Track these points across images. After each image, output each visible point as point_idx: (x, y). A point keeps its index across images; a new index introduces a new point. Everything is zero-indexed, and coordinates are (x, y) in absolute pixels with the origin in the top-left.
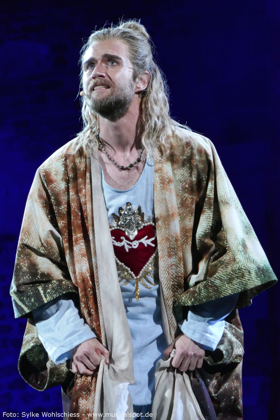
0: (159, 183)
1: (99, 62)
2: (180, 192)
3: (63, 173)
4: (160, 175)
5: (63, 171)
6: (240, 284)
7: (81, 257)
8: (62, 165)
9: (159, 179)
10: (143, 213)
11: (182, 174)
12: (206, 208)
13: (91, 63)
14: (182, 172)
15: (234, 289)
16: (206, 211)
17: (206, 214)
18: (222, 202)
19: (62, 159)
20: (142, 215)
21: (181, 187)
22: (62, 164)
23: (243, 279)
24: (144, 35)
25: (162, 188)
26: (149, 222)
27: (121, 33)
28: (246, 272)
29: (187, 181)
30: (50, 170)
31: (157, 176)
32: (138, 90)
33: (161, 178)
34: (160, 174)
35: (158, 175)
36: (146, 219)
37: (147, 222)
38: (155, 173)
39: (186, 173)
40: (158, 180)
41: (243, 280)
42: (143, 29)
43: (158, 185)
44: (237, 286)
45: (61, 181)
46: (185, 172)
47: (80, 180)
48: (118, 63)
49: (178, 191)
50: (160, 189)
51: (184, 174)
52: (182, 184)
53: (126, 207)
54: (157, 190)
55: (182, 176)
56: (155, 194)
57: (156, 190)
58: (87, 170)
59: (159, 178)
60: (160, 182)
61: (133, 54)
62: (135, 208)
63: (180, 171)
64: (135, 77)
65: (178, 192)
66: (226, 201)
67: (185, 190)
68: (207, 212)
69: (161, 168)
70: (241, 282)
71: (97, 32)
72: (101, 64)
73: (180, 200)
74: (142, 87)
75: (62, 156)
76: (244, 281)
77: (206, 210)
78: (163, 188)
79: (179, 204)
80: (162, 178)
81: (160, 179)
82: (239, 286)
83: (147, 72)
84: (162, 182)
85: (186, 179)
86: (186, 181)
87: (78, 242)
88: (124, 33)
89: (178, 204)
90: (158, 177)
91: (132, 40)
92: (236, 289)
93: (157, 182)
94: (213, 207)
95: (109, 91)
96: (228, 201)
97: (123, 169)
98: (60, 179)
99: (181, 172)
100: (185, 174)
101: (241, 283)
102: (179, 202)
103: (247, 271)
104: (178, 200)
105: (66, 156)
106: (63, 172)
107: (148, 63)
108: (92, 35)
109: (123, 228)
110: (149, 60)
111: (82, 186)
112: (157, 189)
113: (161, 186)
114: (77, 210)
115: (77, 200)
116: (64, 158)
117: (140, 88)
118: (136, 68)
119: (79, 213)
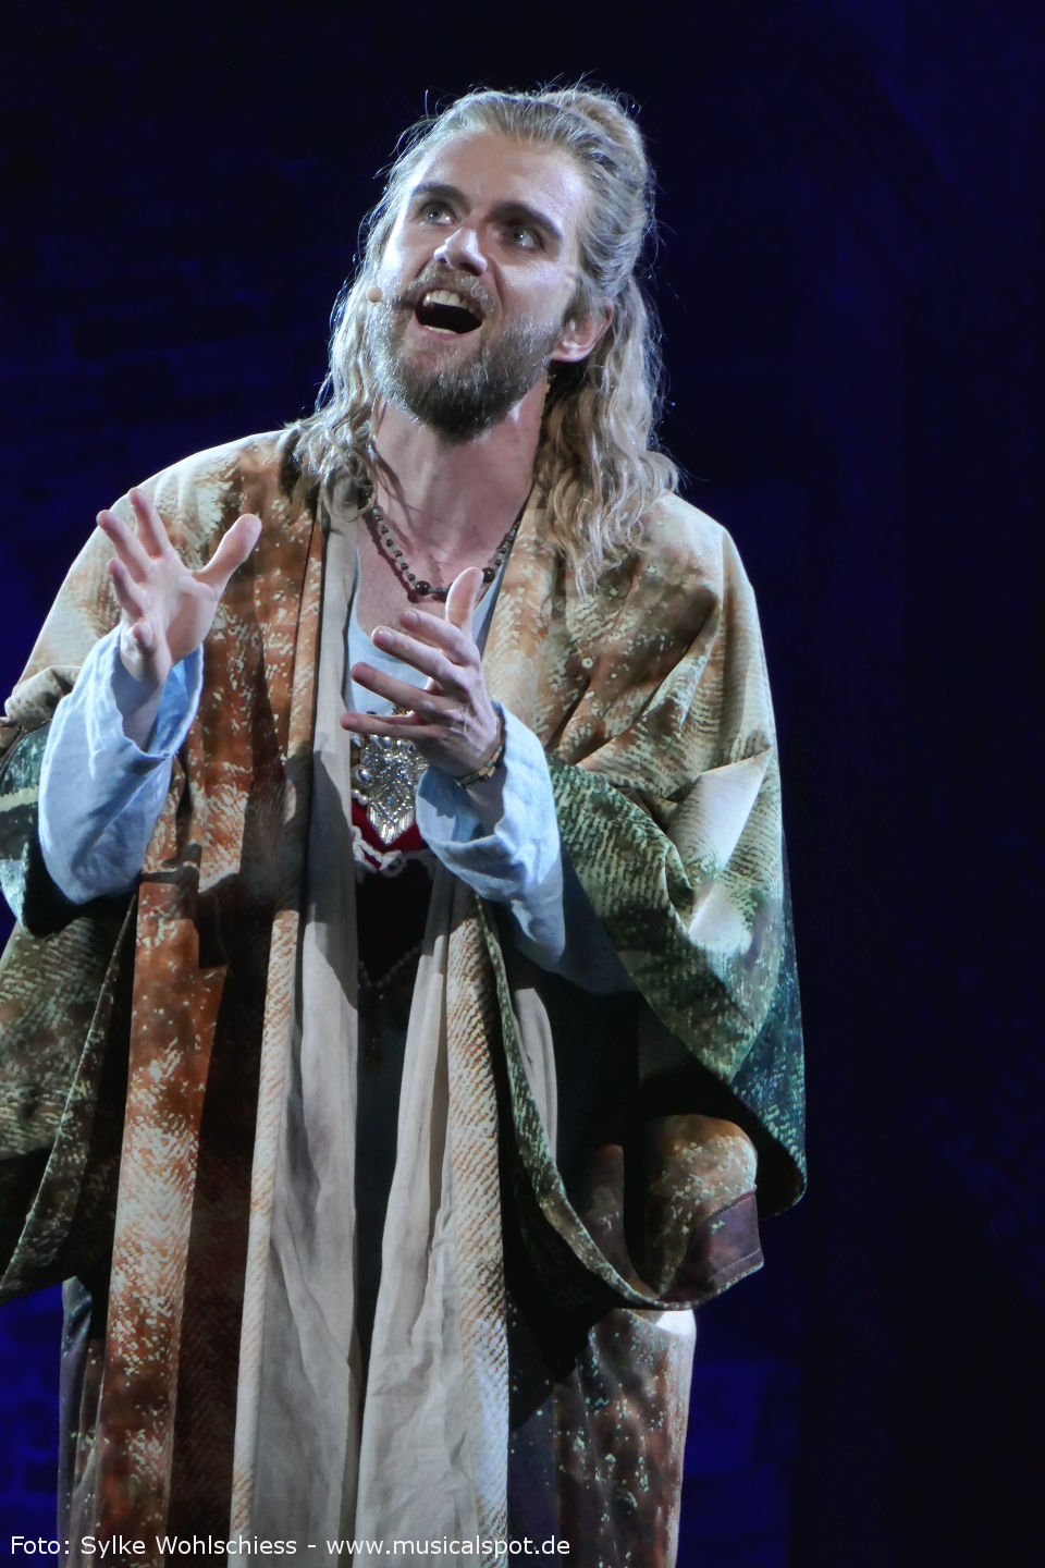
0: (507, 628)
2: (555, 681)
3: (212, 529)
4: (517, 603)
5: (217, 523)
6: (593, 836)
7: (211, 842)
8: (218, 501)
9: (512, 613)
11: (580, 616)
12: (643, 733)
14: (580, 612)
15: (574, 816)
16: (639, 742)
17: (633, 753)
19: (220, 483)
21: (563, 662)
22: (216, 497)
23: (609, 850)
28: (636, 861)
29: (590, 647)
30: (169, 510)
31: (508, 603)
32: (557, 355)
33: (518, 611)
34: (520, 600)
35: (512, 602)
39: (594, 616)
40: (508, 618)
41: (607, 846)
43: (501, 633)
44: (584, 827)
45: (198, 552)
46: (591, 613)
47: (278, 572)
48: (540, 243)
49: (551, 675)
50: (506, 646)
51: (589, 619)
52: (570, 653)
54: (495, 649)
55: (578, 626)
57: (491, 649)
58: (313, 547)
59: (512, 609)
60: (512, 622)
63: (575, 607)
65: (551, 680)
67: (576, 676)
68: (639, 747)
69: (528, 581)
70: (599, 843)
72: (484, 223)
73: (550, 708)
75: (222, 474)
76: (604, 852)
77: (639, 739)
78: (516, 644)
79: (544, 724)
80: (522, 610)
81: (515, 614)
82: (586, 834)
84: (519, 623)
85: (589, 639)
86: (587, 646)
87: (216, 787)
89: (541, 722)
90: (508, 607)
92: (575, 826)
93: (502, 623)
98: (197, 547)
99: (577, 611)
100: (592, 621)
101: (596, 840)
102: (546, 716)
103: (639, 864)
104: (544, 707)
105: (239, 479)
106: (215, 526)
109: (363, 792)
111: (277, 596)
112: (498, 645)
113: (513, 637)
114: (239, 682)
115: (248, 643)
116: (231, 483)
117: (566, 350)
118: (588, 281)
119: (245, 693)
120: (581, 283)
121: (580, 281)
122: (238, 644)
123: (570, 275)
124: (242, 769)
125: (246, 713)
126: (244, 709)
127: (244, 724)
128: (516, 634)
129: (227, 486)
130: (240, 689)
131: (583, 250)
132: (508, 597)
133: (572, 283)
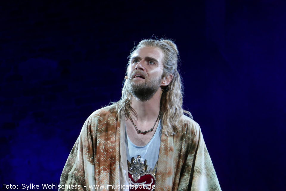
1: (143, 60)
2: (177, 158)
10: (147, 165)
11: (180, 145)
13: (137, 60)
18: (197, 170)
20: (146, 166)
21: (178, 154)
22: (97, 119)
24: (175, 51)
25: (165, 153)
26: (150, 173)
27: (161, 45)
32: (162, 85)
33: (165, 146)
34: (165, 144)
36: (148, 170)
37: (148, 172)
38: (161, 142)
39: (182, 145)
40: (163, 148)
42: (175, 46)
43: (162, 151)
48: (155, 64)
50: (163, 154)
52: (179, 152)
53: (137, 158)
55: (180, 147)
56: (159, 157)
57: (161, 154)
58: (119, 125)
60: (164, 149)
61: (166, 61)
62: (142, 160)
63: (179, 143)
64: (163, 76)
66: (199, 171)
67: (180, 156)
68: (185, 176)
69: (166, 140)
71: (145, 40)
72: (144, 61)
73: (176, 163)
74: (166, 84)
77: (185, 174)
83: (171, 74)
86: (181, 150)
88: (163, 45)
90: (163, 145)
91: (167, 51)
94: (190, 172)
95: (144, 80)
96: (200, 171)
97: (139, 132)
98: (96, 130)
102: (175, 165)
107: (174, 69)
108: (142, 41)
109: (131, 172)
110: (175, 67)
111: (111, 136)
113: (164, 152)
114: (103, 151)
115: (105, 144)
116: (100, 116)
117: (164, 84)
118: (165, 70)
119: (104, 153)
120: (164, 71)
121: (163, 70)
122: (103, 144)
123: (162, 69)
124: (104, 167)
125: (105, 156)
126: (104, 156)
127: (105, 158)
128: (165, 151)
129: (99, 117)
130: (103, 152)
131: (163, 64)
132: (163, 143)
133: (162, 71)
